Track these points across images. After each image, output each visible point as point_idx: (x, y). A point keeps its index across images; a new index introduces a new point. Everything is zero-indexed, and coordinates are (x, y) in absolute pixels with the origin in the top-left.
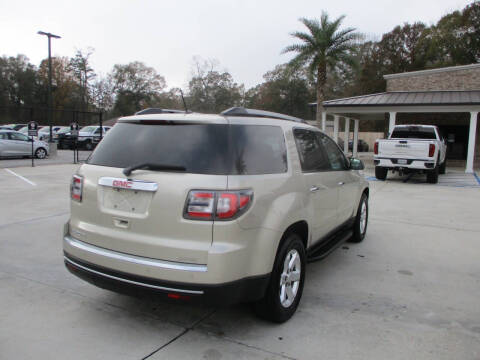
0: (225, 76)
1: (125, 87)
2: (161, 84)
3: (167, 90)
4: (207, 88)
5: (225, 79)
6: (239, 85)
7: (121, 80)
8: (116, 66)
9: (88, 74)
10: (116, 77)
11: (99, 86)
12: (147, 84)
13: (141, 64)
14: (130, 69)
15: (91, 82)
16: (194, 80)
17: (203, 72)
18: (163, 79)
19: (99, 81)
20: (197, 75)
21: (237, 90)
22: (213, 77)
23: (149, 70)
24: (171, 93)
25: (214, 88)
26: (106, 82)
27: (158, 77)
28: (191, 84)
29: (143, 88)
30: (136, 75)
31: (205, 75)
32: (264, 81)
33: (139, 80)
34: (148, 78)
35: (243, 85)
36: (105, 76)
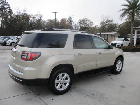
0: (112, 21)
1: (82, 25)
2: (92, 24)
3: (94, 26)
4: (106, 24)
5: (112, 22)
6: (116, 23)
7: (81, 24)
8: (80, 20)
9: (72, 22)
10: (79, 23)
11: (75, 26)
12: (88, 24)
13: (87, 19)
14: (83, 21)
15: (73, 25)
16: (102, 22)
17: (105, 20)
18: (93, 23)
19: (75, 24)
20: (103, 21)
21: (116, 25)
22: (108, 21)
23: (89, 20)
24: (95, 27)
25: (108, 25)
26: (77, 24)
27: (91, 22)
28: (101, 24)
29: (87, 26)
30: (85, 22)
31: (105, 21)
32: (125, 21)
33: (86, 23)
34: (88, 23)
35: (118, 23)
36: (77, 23)
